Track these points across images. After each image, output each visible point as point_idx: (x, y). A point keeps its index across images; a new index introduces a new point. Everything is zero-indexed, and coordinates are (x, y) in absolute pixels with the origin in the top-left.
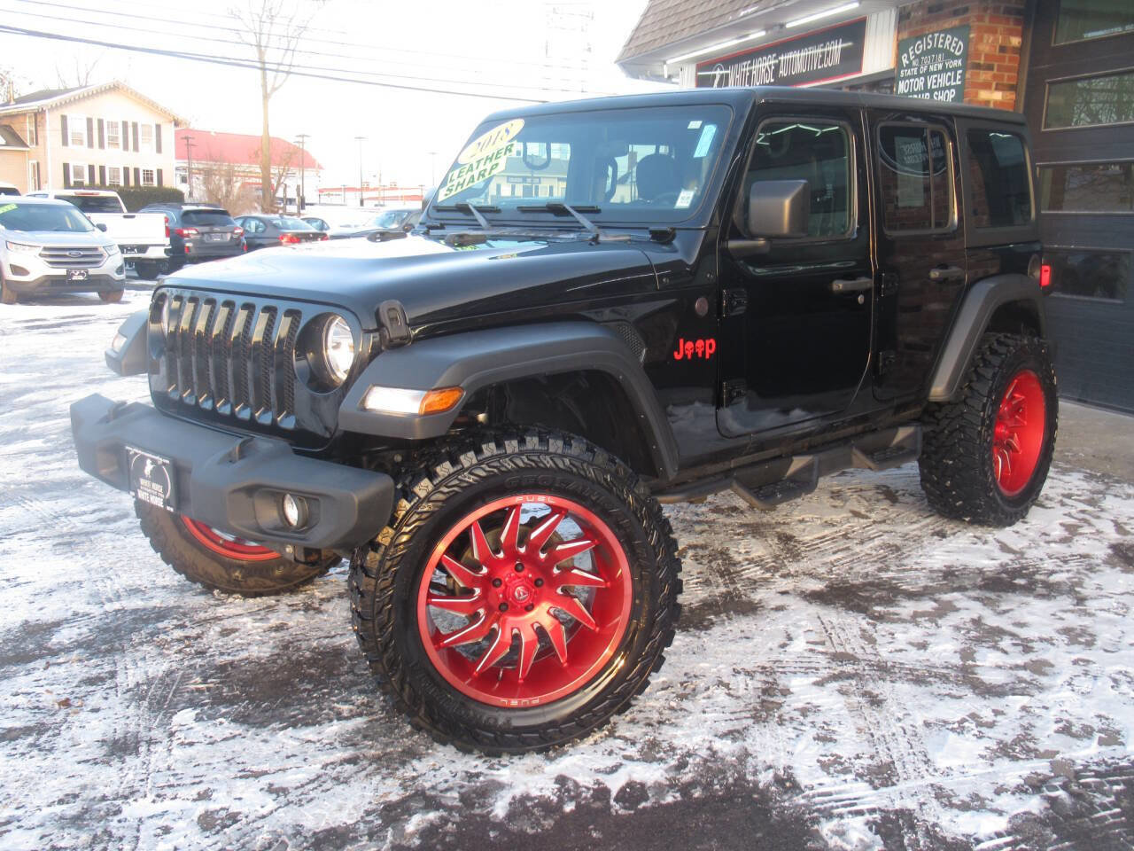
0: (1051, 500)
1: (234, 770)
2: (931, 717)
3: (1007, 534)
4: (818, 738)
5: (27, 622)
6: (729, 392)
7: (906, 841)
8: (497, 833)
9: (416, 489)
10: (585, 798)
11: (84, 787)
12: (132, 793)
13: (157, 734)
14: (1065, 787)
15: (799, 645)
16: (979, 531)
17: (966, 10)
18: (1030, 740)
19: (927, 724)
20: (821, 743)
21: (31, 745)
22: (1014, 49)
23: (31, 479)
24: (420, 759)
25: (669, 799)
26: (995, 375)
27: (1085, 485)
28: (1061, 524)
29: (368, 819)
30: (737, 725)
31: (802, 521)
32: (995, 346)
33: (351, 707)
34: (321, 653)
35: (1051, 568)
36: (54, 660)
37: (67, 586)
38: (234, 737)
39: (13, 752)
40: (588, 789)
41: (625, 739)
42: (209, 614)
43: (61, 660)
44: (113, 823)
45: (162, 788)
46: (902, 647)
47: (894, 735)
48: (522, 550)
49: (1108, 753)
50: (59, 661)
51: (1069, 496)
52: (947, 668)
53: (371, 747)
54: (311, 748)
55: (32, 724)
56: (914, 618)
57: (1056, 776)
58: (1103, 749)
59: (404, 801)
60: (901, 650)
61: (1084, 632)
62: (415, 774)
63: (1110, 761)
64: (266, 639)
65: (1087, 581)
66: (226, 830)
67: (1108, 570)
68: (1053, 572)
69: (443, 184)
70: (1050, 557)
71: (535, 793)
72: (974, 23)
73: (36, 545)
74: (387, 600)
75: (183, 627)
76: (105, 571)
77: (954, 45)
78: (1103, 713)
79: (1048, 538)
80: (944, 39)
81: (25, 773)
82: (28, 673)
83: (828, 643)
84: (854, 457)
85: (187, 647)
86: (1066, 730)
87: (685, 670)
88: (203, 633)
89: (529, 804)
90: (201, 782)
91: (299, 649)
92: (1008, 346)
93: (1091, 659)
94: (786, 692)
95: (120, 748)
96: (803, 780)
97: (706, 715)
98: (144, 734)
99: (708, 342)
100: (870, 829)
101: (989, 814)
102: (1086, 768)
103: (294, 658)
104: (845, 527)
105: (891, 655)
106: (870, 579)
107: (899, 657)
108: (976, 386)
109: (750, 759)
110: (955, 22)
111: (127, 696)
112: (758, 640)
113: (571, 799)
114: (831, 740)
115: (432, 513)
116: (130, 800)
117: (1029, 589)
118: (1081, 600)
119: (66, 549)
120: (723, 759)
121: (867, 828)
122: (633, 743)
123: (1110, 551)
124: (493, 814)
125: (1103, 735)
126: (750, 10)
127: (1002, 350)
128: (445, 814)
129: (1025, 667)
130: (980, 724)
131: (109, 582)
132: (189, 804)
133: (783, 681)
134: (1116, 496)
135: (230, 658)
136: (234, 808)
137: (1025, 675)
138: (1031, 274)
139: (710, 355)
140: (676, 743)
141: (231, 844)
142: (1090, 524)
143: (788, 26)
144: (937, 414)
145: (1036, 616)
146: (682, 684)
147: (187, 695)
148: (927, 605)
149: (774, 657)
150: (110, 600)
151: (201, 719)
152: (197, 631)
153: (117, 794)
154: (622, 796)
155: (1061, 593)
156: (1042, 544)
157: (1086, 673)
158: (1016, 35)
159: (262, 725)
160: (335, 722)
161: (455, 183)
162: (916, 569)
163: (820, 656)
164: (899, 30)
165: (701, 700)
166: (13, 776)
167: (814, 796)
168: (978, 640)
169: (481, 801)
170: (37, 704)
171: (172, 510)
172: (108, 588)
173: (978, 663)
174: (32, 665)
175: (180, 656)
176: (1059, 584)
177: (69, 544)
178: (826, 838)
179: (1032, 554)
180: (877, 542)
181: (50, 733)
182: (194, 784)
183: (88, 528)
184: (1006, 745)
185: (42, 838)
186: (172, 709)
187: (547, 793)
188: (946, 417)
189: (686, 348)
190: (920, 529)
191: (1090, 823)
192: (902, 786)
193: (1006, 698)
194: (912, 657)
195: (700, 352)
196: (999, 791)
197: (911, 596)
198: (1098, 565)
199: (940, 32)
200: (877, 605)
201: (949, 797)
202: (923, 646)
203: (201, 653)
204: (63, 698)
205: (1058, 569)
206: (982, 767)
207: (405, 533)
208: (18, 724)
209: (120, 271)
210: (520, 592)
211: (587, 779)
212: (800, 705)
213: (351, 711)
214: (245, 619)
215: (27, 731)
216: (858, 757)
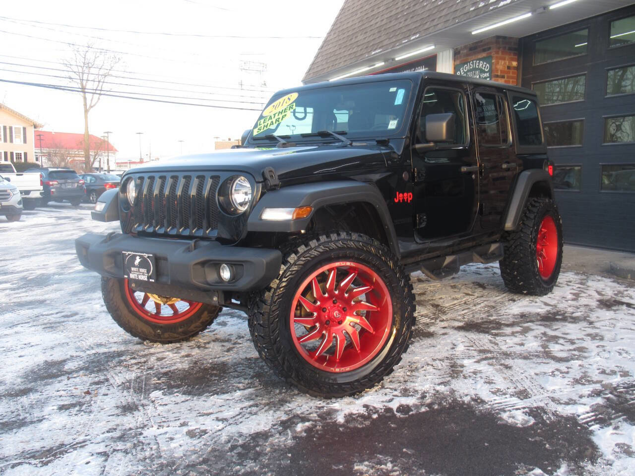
0: (562, 283)
1: (195, 414)
2: (537, 371)
3: (545, 298)
4: (485, 382)
5: (46, 361)
6: (420, 220)
7: (545, 418)
8: (343, 428)
9: (289, 259)
10: (381, 412)
11: (118, 425)
12: (144, 426)
13: (144, 402)
14: (611, 393)
15: (461, 348)
16: (531, 298)
17: (490, 48)
18: (588, 377)
19: (537, 374)
20: (488, 384)
21: (78, 411)
22: (514, 68)
23: (12, 301)
24: (289, 403)
25: (423, 410)
26: (535, 216)
27: (576, 277)
28: (571, 293)
29: (275, 427)
30: (444, 380)
31: (441, 298)
32: (533, 203)
33: (243, 385)
34: (215, 365)
35: (572, 311)
36: (70, 376)
37: (61, 345)
38: (187, 400)
39: (70, 414)
40: (381, 409)
41: (391, 389)
42: (146, 352)
43: (75, 376)
44: (141, 438)
45: (160, 423)
46: (511, 345)
47: (522, 379)
48: (337, 292)
49: (626, 380)
50: (74, 376)
51: (570, 282)
52: (537, 352)
53: (262, 400)
54: (231, 402)
55: (74, 402)
56: (513, 334)
57: (606, 390)
58: (623, 378)
59: (289, 420)
60: (512, 347)
61: (597, 335)
62: (290, 409)
63: (628, 383)
64: (183, 361)
65: (591, 315)
66: (203, 436)
67: (599, 310)
68: (573, 313)
69: (256, 126)
70: (570, 307)
71: (355, 412)
72: (494, 55)
73: (33, 329)
74: (276, 316)
75: (134, 358)
76: (78, 337)
77: (484, 66)
78: (618, 365)
79: (566, 299)
80: (479, 63)
81: (82, 422)
82: (60, 382)
83: (475, 346)
84: (474, 257)
85: (141, 366)
86: (603, 372)
87: (408, 361)
88: (147, 360)
89: (354, 416)
90: (179, 419)
91: (203, 364)
92: (540, 203)
93: (604, 345)
94: (462, 366)
95: (128, 409)
96: (486, 399)
97: (427, 377)
98: (137, 402)
99: (409, 194)
100: (526, 415)
101: (579, 405)
102: (618, 386)
103: (202, 367)
104: (464, 299)
105: (508, 349)
106: (485, 320)
107: (511, 349)
108: (526, 222)
109: (456, 392)
110: (484, 55)
111: (120, 388)
112: (439, 347)
113: (375, 413)
114: (492, 383)
115: (297, 271)
116: (146, 429)
117: (564, 319)
118: (591, 323)
119: (50, 330)
120: (443, 393)
121: (524, 414)
122: (396, 390)
123: (598, 303)
124: (338, 421)
125: (621, 373)
126: (377, 51)
127: (537, 204)
128: (314, 423)
129: (574, 350)
130: (561, 373)
131: (83, 342)
132: (178, 429)
133: (459, 362)
134: (593, 280)
135: (168, 369)
136: (203, 428)
137: (576, 353)
138: (545, 168)
139: (410, 201)
140: (416, 388)
141: (208, 442)
142: (585, 293)
143: (397, 59)
144: (508, 238)
145: (573, 330)
146: (409, 366)
147: (152, 385)
148: (518, 329)
149: (451, 353)
150: (88, 350)
151: (165, 395)
152: (145, 359)
153: (137, 427)
154: (398, 410)
155: (581, 321)
156: (564, 301)
157: (604, 351)
158: (515, 61)
159: (200, 394)
160: (238, 391)
161: (262, 126)
162: (506, 315)
163: (473, 351)
164: (455, 59)
165: (422, 371)
166: (76, 424)
167: (493, 404)
168: (548, 341)
169: (329, 417)
170: (72, 394)
171: (153, 281)
172: (85, 344)
173: (551, 349)
174: (59, 379)
175: (139, 371)
176: (577, 317)
177: (52, 327)
178: (506, 419)
179: (562, 306)
180: (482, 305)
181: (86, 405)
182: (176, 420)
183: (58, 320)
184: (577, 380)
185: (106, 446)
186: (147, 392)
187: (362, 412)
188: (513, 239)
189: (400, 197)
190: (502, 298)
191: (628, 406)
192: (534, 398)
193: (570, 362)
194: (518, 349)
195: (405, 199)
196: (581, 397)
197: (508, 325)
198: (594, 309)
199: (476, 60)
200: (492, 330)
201: (558, 401)
202: (522, 344)
203: (151, 368)
204: (86, 390)
205: (575, 311)
206: (569, 389)
207: (284, 282)
208: (66, 403)
209: (19, 203)
210: (336, 314)
211: (379, 405)
212: (472, 370)
213: (244, 386)
214: (167, 353)
215: (73, 405)
216: (508, 388)
